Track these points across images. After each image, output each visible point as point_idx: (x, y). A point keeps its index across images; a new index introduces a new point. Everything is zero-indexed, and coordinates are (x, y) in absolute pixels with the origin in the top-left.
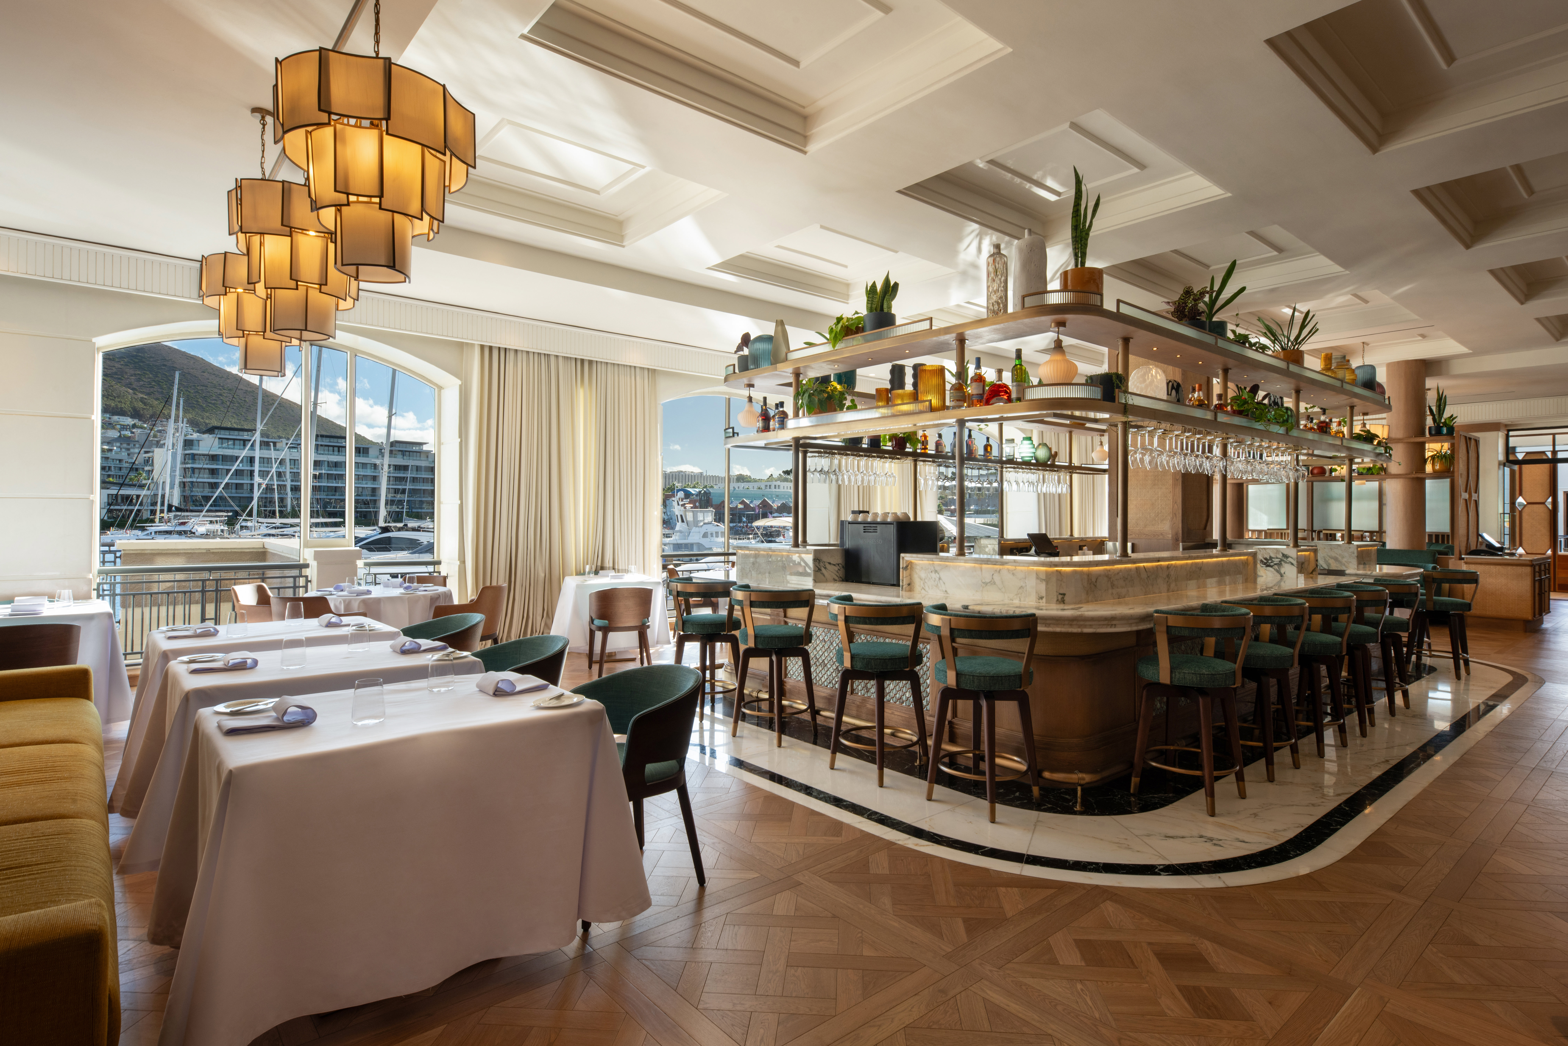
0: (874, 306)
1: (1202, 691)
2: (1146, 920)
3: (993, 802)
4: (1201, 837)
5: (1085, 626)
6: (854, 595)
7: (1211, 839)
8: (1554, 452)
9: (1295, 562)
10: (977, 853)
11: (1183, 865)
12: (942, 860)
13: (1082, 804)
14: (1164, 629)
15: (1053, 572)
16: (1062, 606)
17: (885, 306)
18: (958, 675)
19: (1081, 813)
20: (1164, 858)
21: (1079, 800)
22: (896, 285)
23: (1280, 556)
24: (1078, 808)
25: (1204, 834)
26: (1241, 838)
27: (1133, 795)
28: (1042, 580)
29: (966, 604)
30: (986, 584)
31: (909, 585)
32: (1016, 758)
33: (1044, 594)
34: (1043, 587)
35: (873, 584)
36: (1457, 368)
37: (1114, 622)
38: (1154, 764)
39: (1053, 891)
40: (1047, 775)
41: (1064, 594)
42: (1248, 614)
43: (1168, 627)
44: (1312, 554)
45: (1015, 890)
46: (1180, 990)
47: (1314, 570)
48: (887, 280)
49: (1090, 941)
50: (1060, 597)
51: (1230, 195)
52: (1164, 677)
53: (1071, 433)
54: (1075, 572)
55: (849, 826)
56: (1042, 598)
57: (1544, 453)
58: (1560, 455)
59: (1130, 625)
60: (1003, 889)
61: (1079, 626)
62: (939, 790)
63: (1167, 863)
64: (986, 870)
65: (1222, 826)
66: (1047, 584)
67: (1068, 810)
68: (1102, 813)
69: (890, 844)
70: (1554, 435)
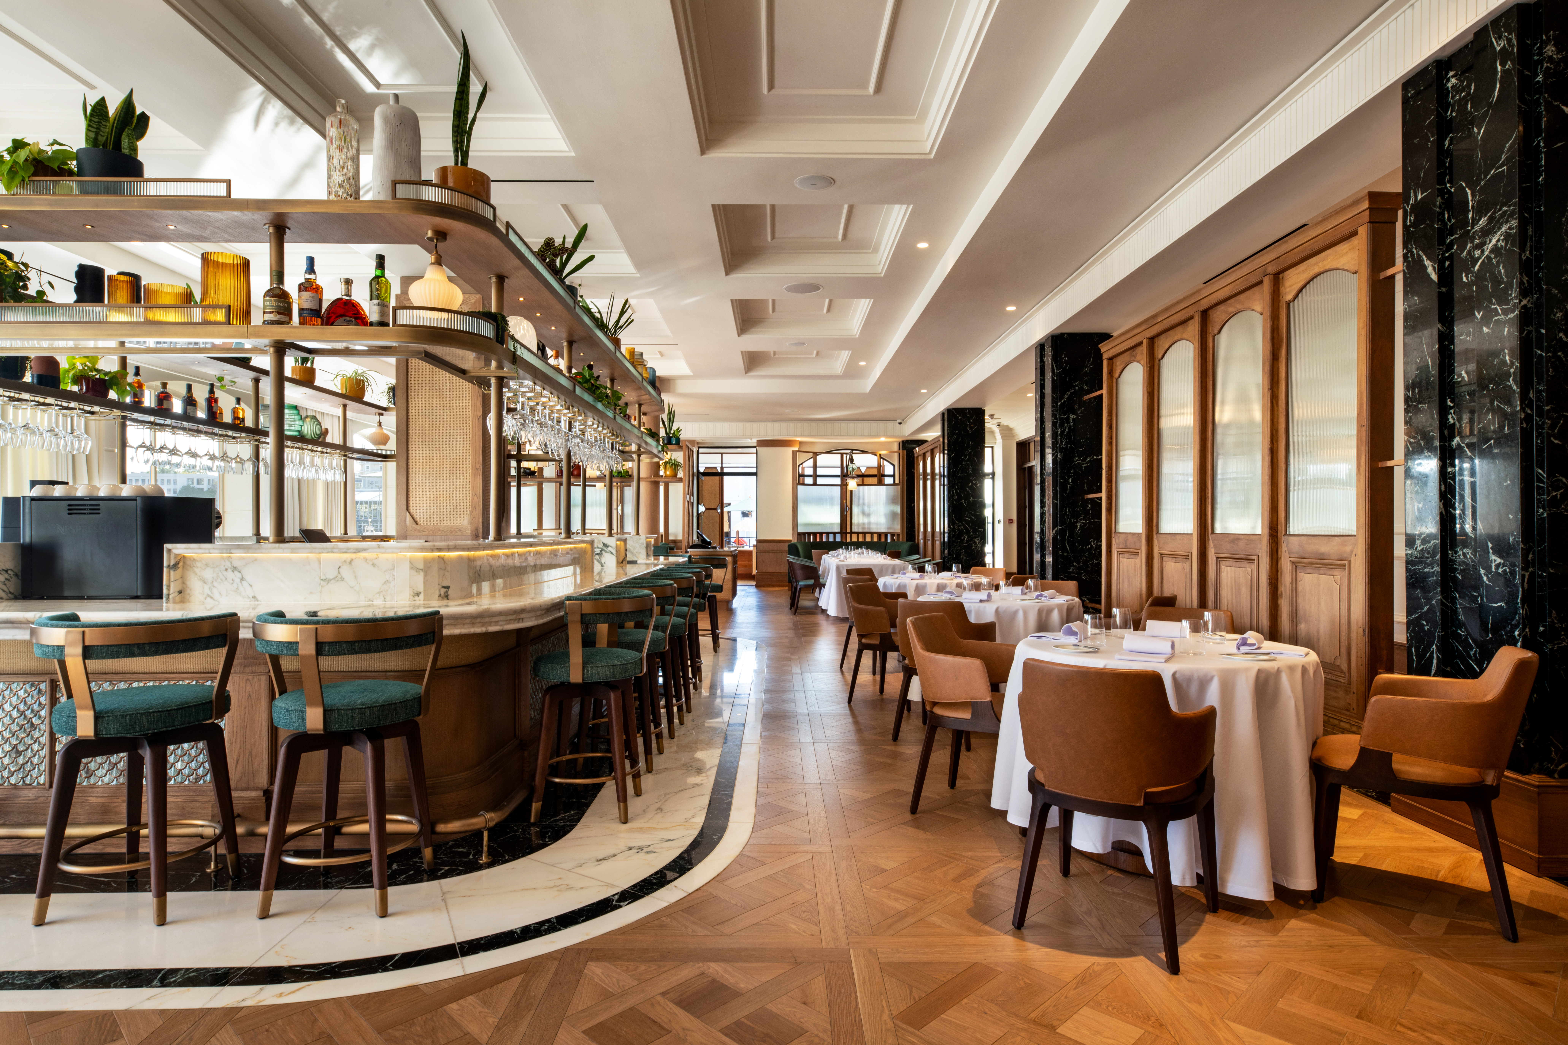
0: (102, 139)
1: (611, 685)
2: (642, 967)
3: (383, 887)
4: (630, 849)
5: (490, 624)
6: (81, 614)
7: (641, 849)
8: (722, 468)
9: (614, 552)
10: (386, 970)
11: (634, 886)
12: (337, 1001)
13: (490, 853)
14: (578, 618)
15: (433, 559)
16: (445, 602)
17: (125, 143)
18: (327, 713)
19: (490, 865)
20: (613, 886)
21: (485, 848)
24: (484, 859)
25: (632, 845)
26: (666, 837)
27: (534, 825)
28: (418, 570)
29: (313, 610)
30: (327, 581)
31: (180, 592)
32: (407, 818)
33: (421, 588)
34: (420, 579)
37: (523, 616)
38: (557, 780)
39: (519, 978)
40: (441, 828)
41: (448, 587)
42: (651, 595)
43: (582, 615)
44: (623, 543)
45: (471, 999)
46: (727, 1035)
47: (623, 560)
48: (128, 105)
49: (601, 1023)
50: (443, 591)
51: (572, 154)
52: (576, 676)
54: (461, 557)
56: (418, 594)
57: (715, 468)
58: (726, 470)
59: (537, 617)
60: (454, 1006)
61: (483, 624)
62: (281, 898)
63: (619, 890)
64: (413, 989)
65: (641, 830)
66: (426, 575)
67: (473, 867)
68: (515, 857)
70: (722, 454)
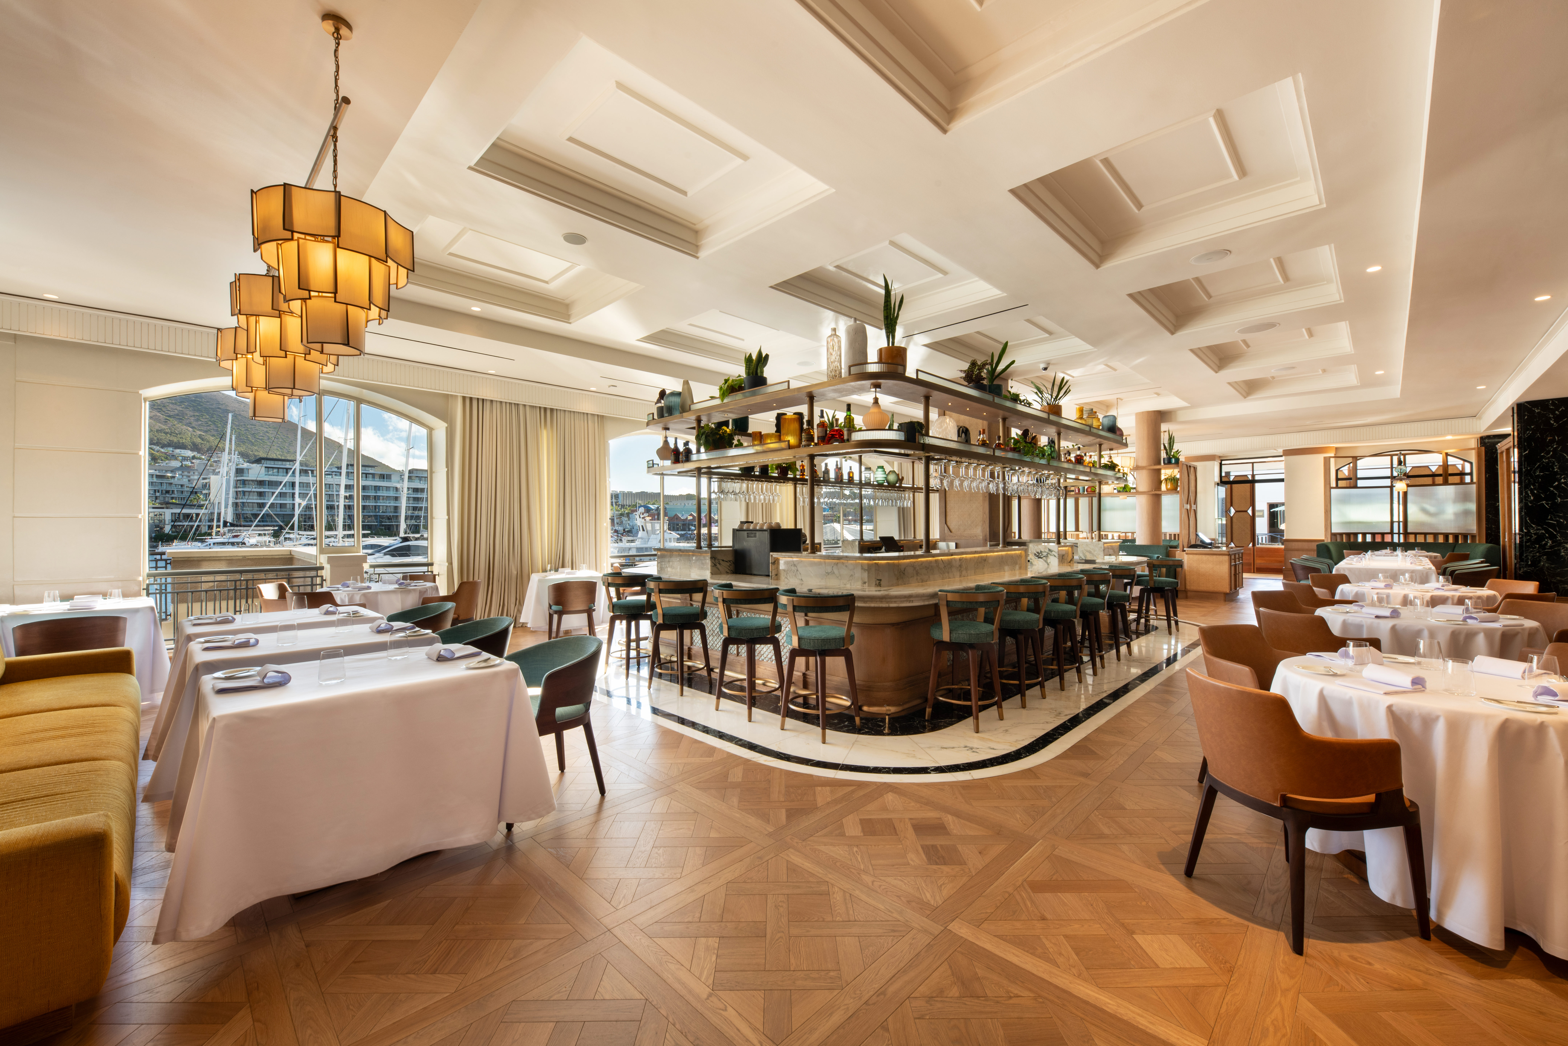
0: (751, 371)
1: (972, 646)
2: (913, 804)
3: (824, 729)
4: (966, 747)
5: (891, 602)
6: (734, 583)
7: (972, 748)
8: (1253, 476)
9: (1057, 555)
10: (807, 764)
11: (948, 766)
12: (781, 770)
13: (889, 728)
14: (945, 603)
15: (872, 564)
16: (879, 588)
17: (759, 371)
18: (800, 639)
19: (888, 734)
20: (937, 762)
21: (887, 725)
22: (767, 356)
23: (1047, 551)
24: (886, 731)
25: (968, 745)
26: (992, 747)
27: (928, 721)
28: (865, 570)
29: (810, 588)
30: (828, 573)
31: (776, 575)
32: (844, 697)
33: (866, 580)
34: (866, 575)
35: (754, 575)
36: (1182, 416)
37: (911, 599)
38: (941, 698)
39: (854, 787)
40: (865, 708)
41: (881, 580)
43: (947, 601)
44: (1070, 549)
45: (828, 788)
46: (922, 848)
47: (1071, 560)
48: (760, 353)
49: (870, 819)
50: (878, 582)
51: (1005, 294)
52: (946, 637)
53: (913, 463)
54: (888, 564)
55: (720, 750)
56: (865, 583)
57: (1246, 476)
58: (1257, 478)
59: (924, 600)
60: (819, 788)
61: (887, 602)
62: (790, 722)
63: (937, 765)
64: (811, 776)
65: (983, 739)
66: (868, 573)
67: (879, 732)
68: (902, 734)
69: (747, 761)
70: (1253, 463)
